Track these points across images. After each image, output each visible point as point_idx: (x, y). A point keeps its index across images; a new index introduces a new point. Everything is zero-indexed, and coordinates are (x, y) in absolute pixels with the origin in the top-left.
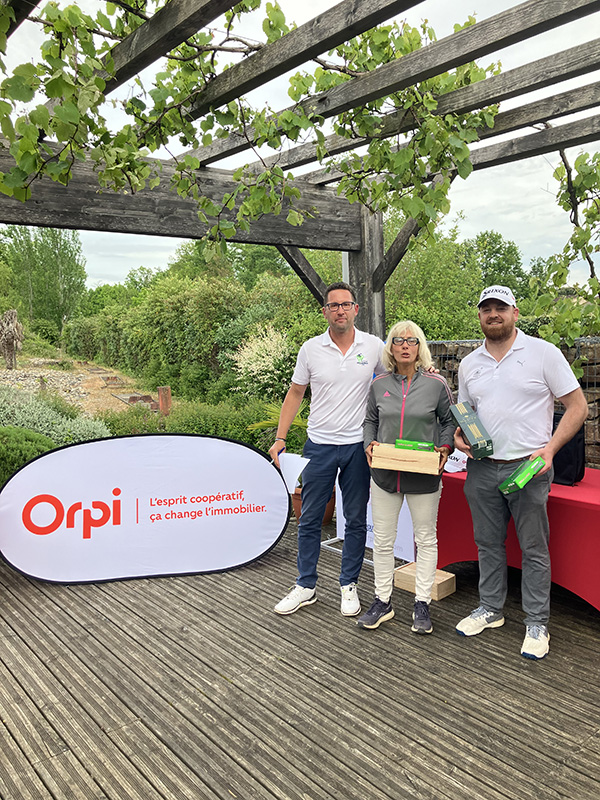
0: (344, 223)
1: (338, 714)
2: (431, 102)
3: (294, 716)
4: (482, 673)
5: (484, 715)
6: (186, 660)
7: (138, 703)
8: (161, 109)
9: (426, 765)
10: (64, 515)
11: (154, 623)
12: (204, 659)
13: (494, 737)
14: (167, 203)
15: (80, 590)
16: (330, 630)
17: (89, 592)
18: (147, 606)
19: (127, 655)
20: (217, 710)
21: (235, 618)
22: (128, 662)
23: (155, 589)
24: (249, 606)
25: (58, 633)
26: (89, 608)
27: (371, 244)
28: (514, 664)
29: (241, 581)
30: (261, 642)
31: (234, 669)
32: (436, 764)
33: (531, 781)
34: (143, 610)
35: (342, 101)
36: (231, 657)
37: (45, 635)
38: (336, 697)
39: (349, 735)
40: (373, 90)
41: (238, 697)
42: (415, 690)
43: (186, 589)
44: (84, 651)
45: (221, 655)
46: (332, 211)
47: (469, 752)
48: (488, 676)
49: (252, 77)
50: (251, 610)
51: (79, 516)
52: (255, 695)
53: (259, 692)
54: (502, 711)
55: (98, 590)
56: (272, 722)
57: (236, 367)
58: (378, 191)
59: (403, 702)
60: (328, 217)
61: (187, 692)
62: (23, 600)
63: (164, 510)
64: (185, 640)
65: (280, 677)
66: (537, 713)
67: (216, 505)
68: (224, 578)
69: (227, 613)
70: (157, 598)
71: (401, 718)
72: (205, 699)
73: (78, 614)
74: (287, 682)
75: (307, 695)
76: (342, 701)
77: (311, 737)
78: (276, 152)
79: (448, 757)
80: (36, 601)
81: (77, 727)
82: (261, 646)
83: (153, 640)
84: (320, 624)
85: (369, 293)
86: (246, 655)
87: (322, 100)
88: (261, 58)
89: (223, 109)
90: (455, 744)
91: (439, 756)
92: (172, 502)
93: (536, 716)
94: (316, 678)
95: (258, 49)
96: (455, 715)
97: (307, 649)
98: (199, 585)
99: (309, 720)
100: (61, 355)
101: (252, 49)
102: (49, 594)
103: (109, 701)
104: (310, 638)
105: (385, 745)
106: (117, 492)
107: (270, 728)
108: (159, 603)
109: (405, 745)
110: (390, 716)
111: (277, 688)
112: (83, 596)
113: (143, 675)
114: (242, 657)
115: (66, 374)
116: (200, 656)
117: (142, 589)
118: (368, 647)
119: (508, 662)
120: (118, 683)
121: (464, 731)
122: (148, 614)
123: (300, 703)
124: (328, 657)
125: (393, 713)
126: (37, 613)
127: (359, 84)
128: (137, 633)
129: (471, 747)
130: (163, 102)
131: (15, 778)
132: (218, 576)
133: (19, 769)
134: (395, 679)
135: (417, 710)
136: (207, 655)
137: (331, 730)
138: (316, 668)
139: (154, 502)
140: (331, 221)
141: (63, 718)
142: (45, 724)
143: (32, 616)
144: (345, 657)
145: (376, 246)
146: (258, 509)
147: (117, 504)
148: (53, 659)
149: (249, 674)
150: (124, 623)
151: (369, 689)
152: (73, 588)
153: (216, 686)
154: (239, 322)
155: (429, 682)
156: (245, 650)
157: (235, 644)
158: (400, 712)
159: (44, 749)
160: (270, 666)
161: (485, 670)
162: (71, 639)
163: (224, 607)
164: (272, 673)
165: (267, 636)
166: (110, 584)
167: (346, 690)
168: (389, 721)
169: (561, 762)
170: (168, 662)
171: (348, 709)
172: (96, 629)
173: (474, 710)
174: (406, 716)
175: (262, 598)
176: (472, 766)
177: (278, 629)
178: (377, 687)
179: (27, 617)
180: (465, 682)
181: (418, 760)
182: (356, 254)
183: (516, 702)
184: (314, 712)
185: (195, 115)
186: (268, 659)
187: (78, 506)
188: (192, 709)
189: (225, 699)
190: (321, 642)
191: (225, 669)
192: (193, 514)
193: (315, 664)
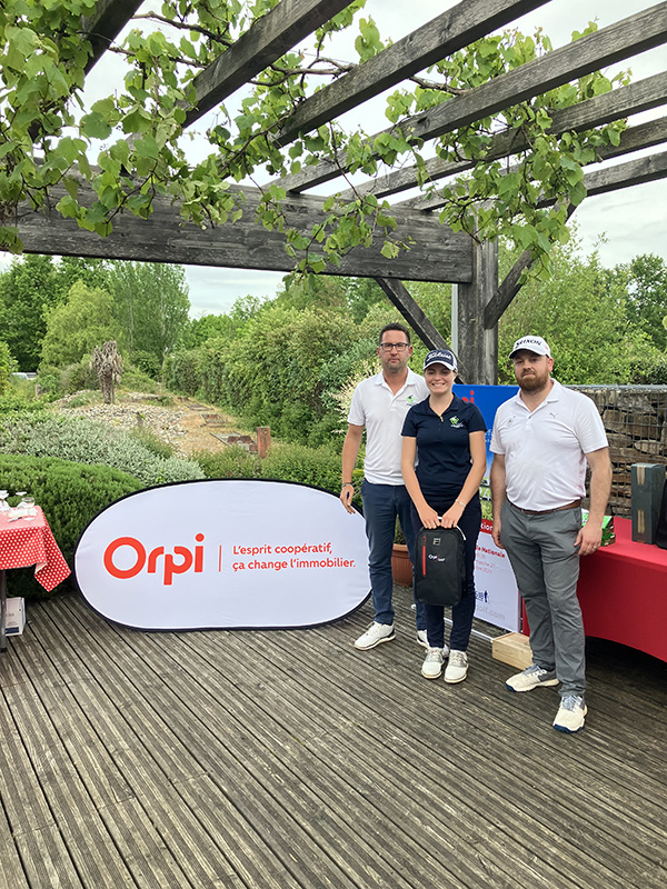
0: (454, 252)
1: (413, 788)
2: (545, 120)
3: (366, 786)
4: (579, 759)
5: (577, 805)
6: (260, 718)
7: (207, 757)
8: (246, 136)
9: (503, 851)
10: (146, 560)
11: (230, 677)
12: (278, 718)
13: (585, 829)
14: (257, 233)
15: (159, 638)
16: (415, 699)
17: (167, 640)
18: (225, 659)
19: (200, 708)
20: (286, 771)
21: (315, 678)
22: (200, 715)
23: (235, 642)
24: (331, 667)
25: (134, 681)
26: (167, 657)
27: (484, 275)
28: (618, 754)
29: (324, 640)
30: (340, 705)
31: (308, 731)
32: (514, 851)
33: (620, 880)
34: (220, 663)
35: (443, 122)
36: (307, 719)
37: (121, 681)
38: (413, 770)
39: (423, 812)
40: (477, 109)
41: (309, 761)
42: (502, 771)
43: (267, 645)
44: (158, 700)
45: (296, 716)
46: (439, 240)
47: (553, 843)
48: (587, 763)
49: (342, 100)
50: (332, 671)
51: (161, 560)
52: (328, 761)
53: (332, 758)
54: (598, 803)
55: (176, 639)
56: (342, 790)
57: (339, 407)
58: (485, 219)
59: (487, 782)
60: (437, 246)
61: (257, 751)
62: (103, 644)
63: (247, 559)
64: (261, 697)
65: (356, 744)
66: (638, 808)
67: (302, 556)
68: (308, 635)
69: (306, 672)
70: (236, 652)
71: (482, 799)
72: (274, 760)
73: (154, 662)
74: (363, 750)
75: (382, 765)
76: (419, 774)
77: (381, 808)
78: (372, 178)
79: (529, 846)
80: (114, 646)
81: (144, 774)
82: (339, 709)
83: (228, 695)
84: (404, 691)
85: (480, 330)
86: (322, 718)
87: (422, 121)
88: (351, 79)
89: (313, 134)
90: (540, 833)
91: (519, 843)
92: (256, 551)
93: (636, 812)
94: (394, 748)
95: (348, 70)
96: (543, 802)
97: (388, 717)
98: (281, 641)
99: (381, 792)
100: (161, 390)
101: (342, 70)
102: (128, 640)
103: (178, 752)
104: (392, 706)
105: (461, 825)
106: (200, 538)
107: (339, 795)
108: (237, 657)
109: (483, 828)
110: (470, 796)
111: (351, 755)
112: (161, 645)
113: (214, 730)
114: (317, 720)
115: (165, 410)
116: (274, 715)
117: (221, 640)
118: (454, 721)
119: (612, 751)
120: (189, 736)
121: (551, 819)
122: (225, 668)
123: (374, 773)
124: (410, 728)
125: (474, 793)
126: (114, 658)
127: (462, 102)
128: (212, 686)
129: (556, 838)
130: (249, 129)
131: (79, 821)
132: (301, 632)
133: (84, 812)
134: (480, 757)
135: (500, 792)
136: (281, 715)
137: (404, 804)
138: (395, 738)
139: (238, 550)
140: (438, 250)
141: (131, 764)
142: (114, 769)
144: (428, 729)
145: (490, 278)
146: (346, 563)
147: (199, 550)
148: (127, 706)
149: (323, 738)
150: (200, 675)
151: (450, 765)
152: (152, 635)
153: (287, 747)
154: (345, 358)
155: (517, 764)
156: (322, 713)
158: (482, 793)
159: (110, 794)
160: (346, 731)
161: (584, 757)
162: (146, 687)
163: (303, 666)
164: (348, 739)
165: (346, 700)
166: (189, 634)
167: (425, 764)
168: (468, 801)
169: (657, 864)
170: (240, 718)
171: (424, 784)
172: (171, 679)
173: (566, 798)
174: (488, 797)
175: (346, 660)
176: (555, 858)
177: (359, 694)
178: (458, 763)
179: (105, 663)
180: (559, 768)
181: (496, 845)
182: (466, 286)
183: (615, 795)
184: (388, 784)
185: (283, 141)
186: (345, 724)
187: (159, 551)
188: (261, 769)
189: (295, 762)
190: (404, 710)
191: (299, 731)
192: (278, 565)
193: (395, 734)
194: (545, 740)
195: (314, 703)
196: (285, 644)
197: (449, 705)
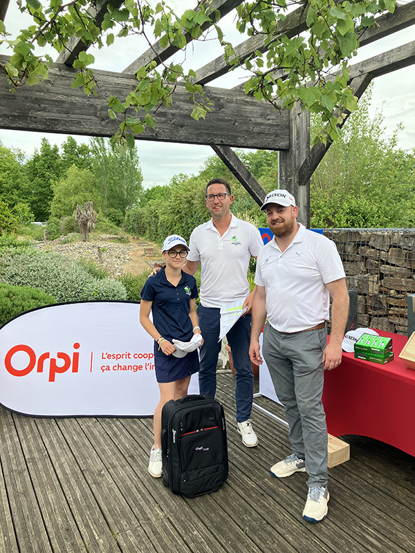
0: (274, 125)
10: (36, 362)
11: (81, 463)
12: (104, 508)
15: (42, 423)
17: (47, 426)
18: (84, 445)
19: (45, 495)
22: (42, 501)
23: (98, 428)
26: (40, 441)
27: (298, 144)
31: (125, 523)
34: (79, 449)
43: (121, 432)
44: (14, 485)
45: (120, 504)
46: (262, 115)
51: (47, 363)
55: (55, 424)
60: (259, 120)
63: (112, 363)
64: (98, 484)
65: (160, 539)
70: (95, 438)
73: (28, 447)
80: (5, 430)
82: (157, 499)
83: (73, 481)
85: (296, 186)
86: (141, 509)
92: (119, 356)
98: (132, 428)
100: (121, 232)
102: (18, 424)
103: (8, 543)
106: (77, 346)
108: (94, 443)
112: (41, 429)
114: (136, 511)
116: (102, 505)
117: (88, 427)
118: (250, 514)
120: (24, 524)
128: (64, 472)
136: (108, 504)
138: (195, 533)
139: (105, 356)
140: (261, 124)
144: (226, 523)
145: (304, 146)
147: (76, 356)
149: (135, 531)
150: (58, 459)
152: (39, 420)
153: (101, 542)
156: (142, 503)
157: (137, 494)
160: (156, 524)
162: (11, 471)
164: (156, 533)
166: (66, 421)
170: (73, 507)
172: (34, 463)
182: (285, 151)
186: (158, 515)
187: (46, 355)
191: (117, 522)
192: (135, 368)
193: (197, 528)
194: (325, 540)
195: (139, 491)
196: (135, 431)
197: (250, 496)
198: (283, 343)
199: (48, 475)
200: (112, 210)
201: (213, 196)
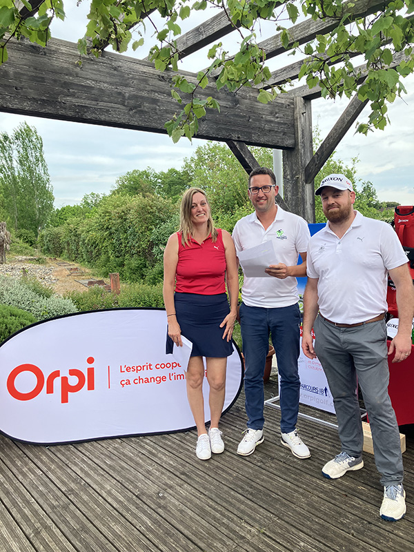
0: (282, 124)
6: (168, 533)
10: (44, 382)
11: (131, 488)
12: (186, 532)
14: (135, 97)
15: (59, 451)
16: (302, 494)
17: (67, 453)
18: (123, 468)
19: (109, 528)
21: (206, 480)
22: (110, 536)
23: (128, 449)
25: (41, 501)
26: (69, 471)
27: (303, 143)
30: (238, 509)
34: (119, 473)
36: (213, 530)
37: (28, 503)
43: (156, 449)
44: (66, 522)
45: (203, 526)
46: (271, 113)
50: (220, 472)
55: (75, 451)
60: (270, 118)
62: (8, 463)
63: (132, 376)
64: (164, 508)
67: (177, 370)
69: (197, 475)
70: (131, 459)
73: (58, 478)
80: (19, 463)
82: (240, 514)
83: (132, 508)
85: (303, 185)
86: (227, 527)
92: (139, 368)
97: (287, 519)
98: (165, 444)
100: (37, 253)
102: (31, 456)
104: (285, 505)
108: (133, 465)
112: (62, 458)
114: (223, 529)
115: (41, 266)
116: (181, 528)
117: (115, 449)
122: (124, 477)
124: (311, 529)
126: (20, 477)
128: (115, 499)
132: (182, 434)
136: (188, 527)
138: (302, 544)
139: (124, 369)
143: (15, 481)
144: (328, 529)
147: (91, 371)
148: (37, 533)
150: (102, 487)
152: (53, 449)
154: (168, 225)
156: (225, 521)
157: (213, 512)
162: (53, 507)
163: (194, 469)
165: (243, 503)
166: (86, 444)
170: (151, 536)
172: (76, 495)
177: (251, 494)
179: (11, 483)
186: (250, 532)
187: (56, 374)
190: (298, 509)
191: (209, 545)
192: (158, 379)
193: (299, 537)
195: (214, 509)
196: (171, 447)
198: (343, 337)
199: (99, 505)
200: (23, 231)
201: (256, 188)
